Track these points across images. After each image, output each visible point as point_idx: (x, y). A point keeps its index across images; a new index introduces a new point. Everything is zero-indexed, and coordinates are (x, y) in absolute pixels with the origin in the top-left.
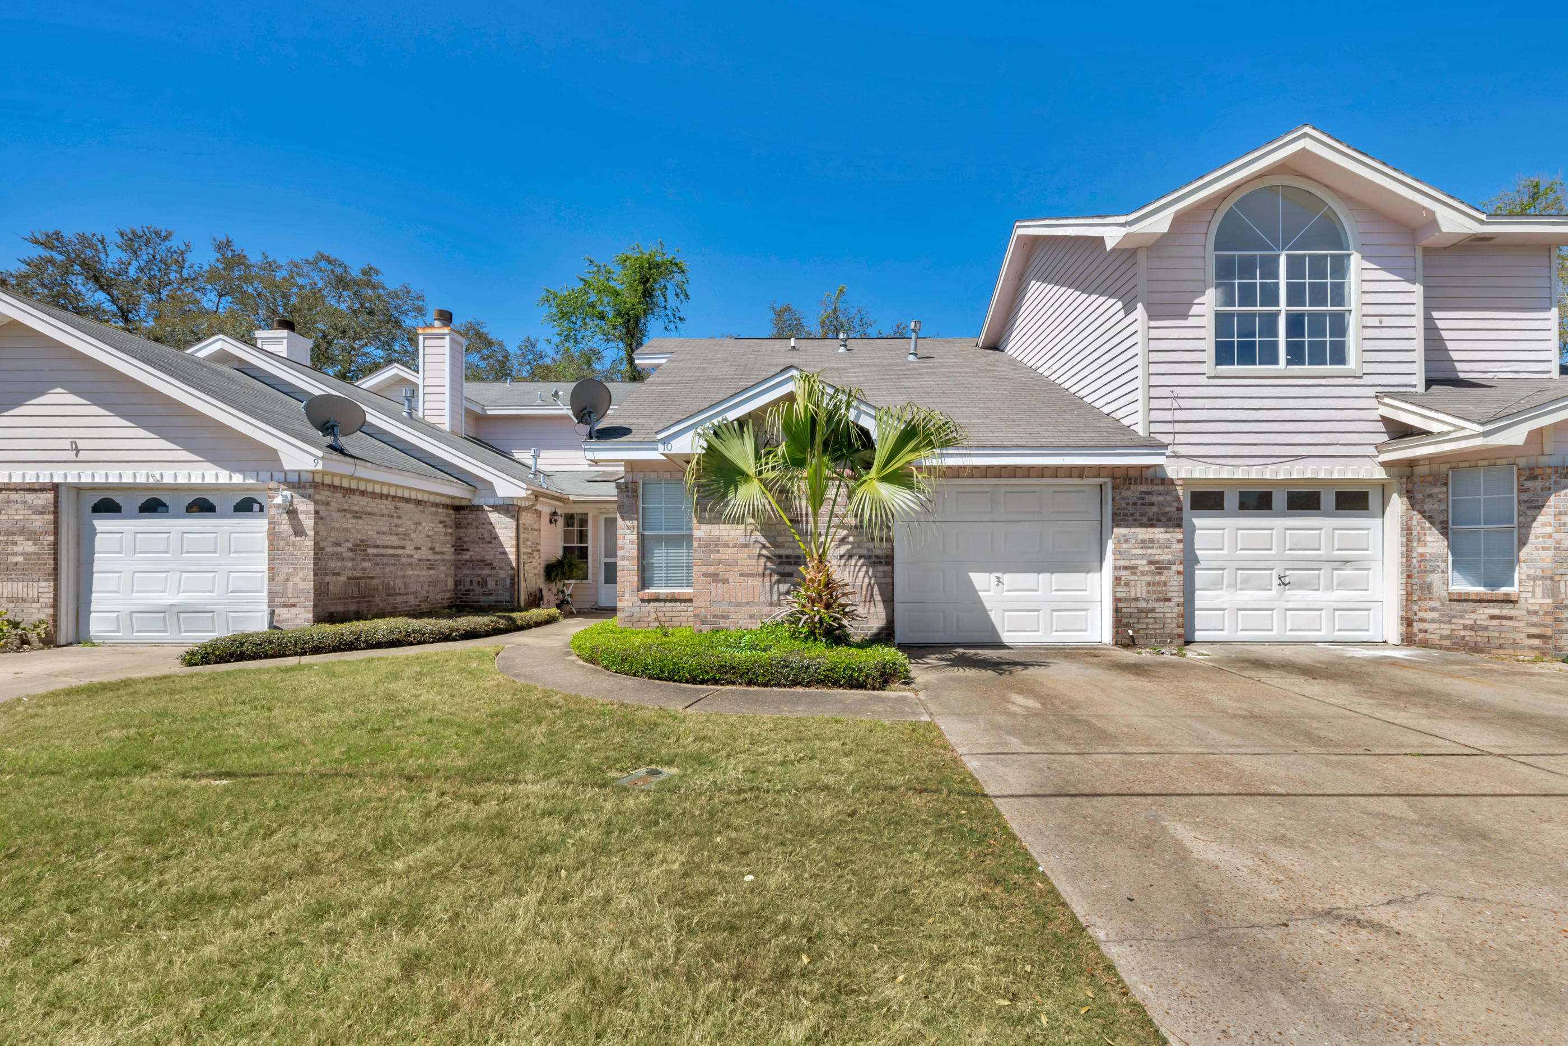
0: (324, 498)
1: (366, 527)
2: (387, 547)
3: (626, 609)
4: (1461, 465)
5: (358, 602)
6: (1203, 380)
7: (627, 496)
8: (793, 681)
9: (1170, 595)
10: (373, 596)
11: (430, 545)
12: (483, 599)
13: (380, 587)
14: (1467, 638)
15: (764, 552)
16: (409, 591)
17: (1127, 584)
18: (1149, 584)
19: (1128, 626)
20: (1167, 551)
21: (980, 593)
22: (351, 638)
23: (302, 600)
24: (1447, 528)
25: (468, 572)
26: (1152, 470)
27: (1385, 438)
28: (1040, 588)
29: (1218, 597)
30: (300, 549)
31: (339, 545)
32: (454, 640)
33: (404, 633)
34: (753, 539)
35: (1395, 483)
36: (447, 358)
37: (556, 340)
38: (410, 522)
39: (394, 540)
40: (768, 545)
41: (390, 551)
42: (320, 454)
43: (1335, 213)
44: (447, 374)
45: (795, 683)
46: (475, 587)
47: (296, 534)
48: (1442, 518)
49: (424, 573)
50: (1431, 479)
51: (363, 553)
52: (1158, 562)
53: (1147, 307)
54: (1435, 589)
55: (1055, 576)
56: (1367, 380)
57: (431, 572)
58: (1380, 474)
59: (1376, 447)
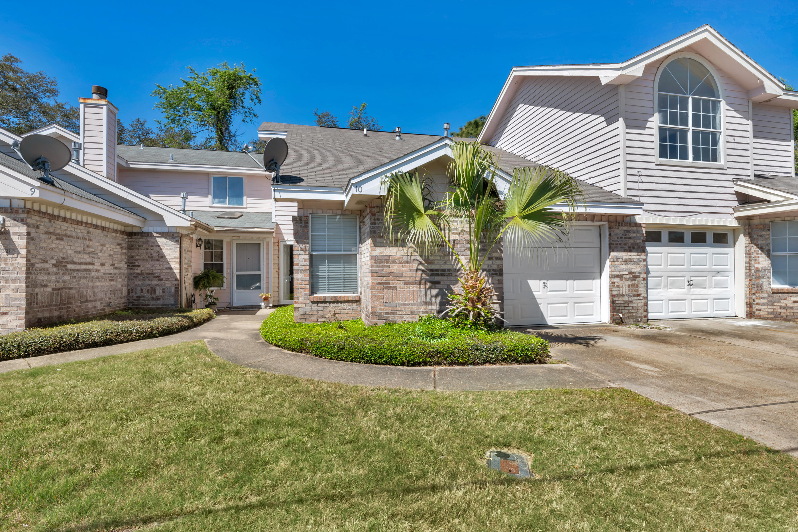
0: (34, 222)
1: (67, 247)
2: (81, 263)
3: (300, 309)
4: (777, 219)
5: (60, 309)
6: (653, 166)
7: (301, 226)
8: (484, 360)
9: (640, 292)
10: (71, 304)
11: (111, 262)
12: (153, 302)
13: (77, 295)
14: (782, 314)
15: (421, 267)
16: (97, 298)
17: (618, 286)
18: (629, 286)
19: (619, 311)
20: (638, 266)
21: (534, 293)
22: (71, 340)
23: (14, 308)
24: (770, 254)
25: (139, 283)
26: (628, 218)
27: (736, 204)
28: (568, 290)
29: (659, 293)
30: (12, 265)
31: (45, 261)
32: (155, 337)
33: (115, 334)
34: (413, 258)
35: (742, 229)
36: (104, 123)
37: (165, 121)
38: (97, 244)
39: (86, 258)
40: (423, 262)
41: (84, 267)
42: (37, 184)
43: (713, 77)
44: (104, 134)
45: (486, 361)
46: (145, 293)
47: (8, 252)
48: (767, 248)
49: (107, 284)
50: (761, 227)
51: (64, 268)
52: (633, 273)
53: (626, 120)
54: (764, 287)
55: (576, 282)
56: (729, 171)
57: (112, 283)
58: (735, 223)
59: (733, 209)
